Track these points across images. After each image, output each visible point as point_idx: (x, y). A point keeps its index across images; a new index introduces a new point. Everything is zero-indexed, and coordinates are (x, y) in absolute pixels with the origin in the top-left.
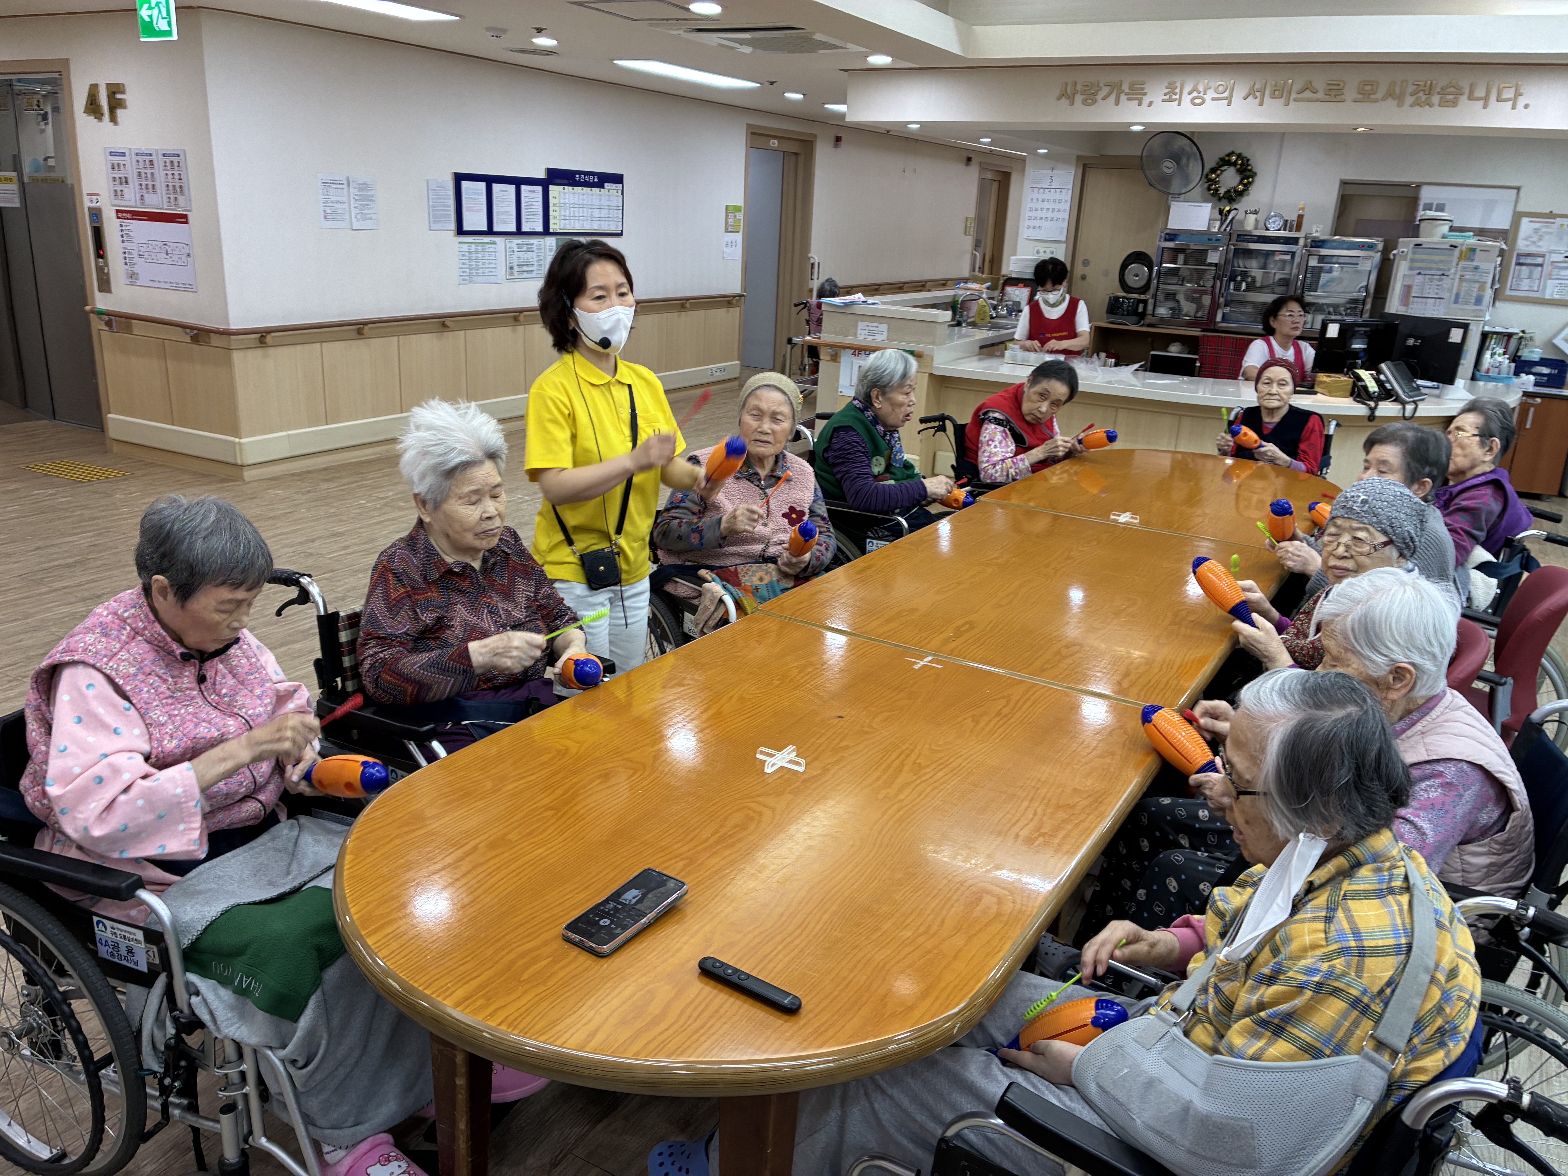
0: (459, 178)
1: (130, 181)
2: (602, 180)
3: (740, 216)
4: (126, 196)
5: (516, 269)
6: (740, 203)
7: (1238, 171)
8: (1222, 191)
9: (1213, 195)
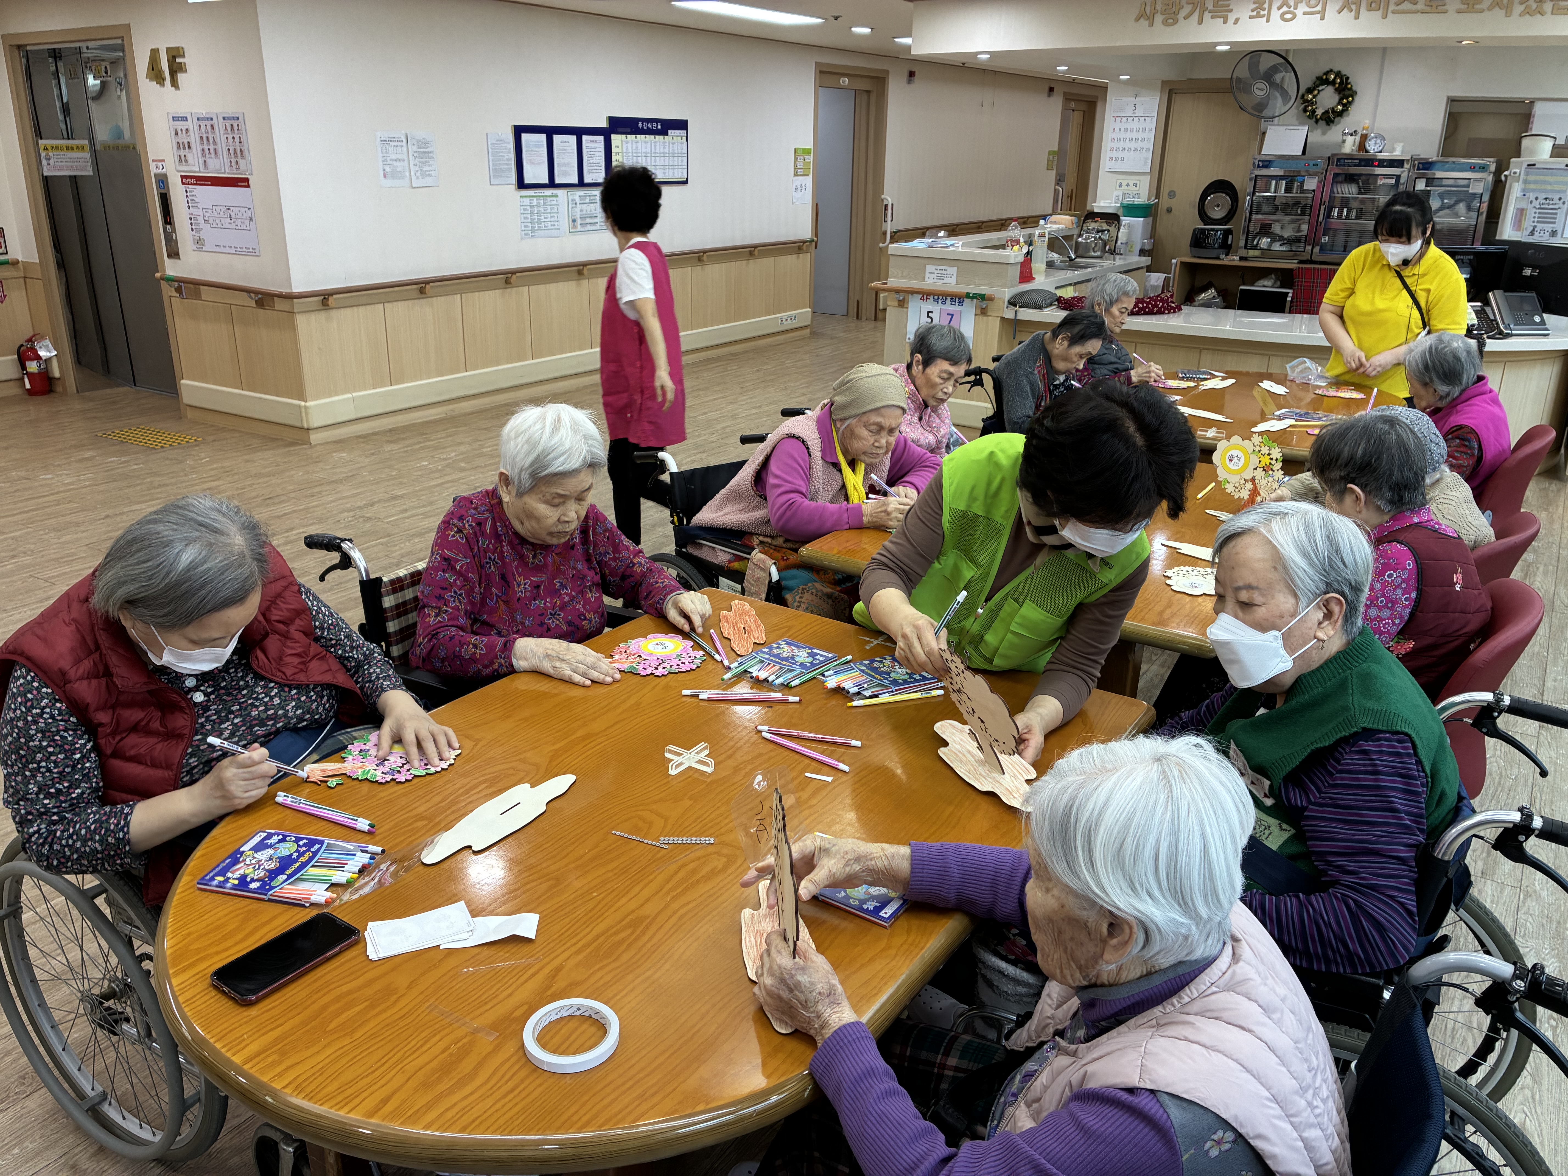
0: (519, 131)
1: (193, 145)
2: (665, 127)
3: (810, 158)
4: (190, 161)
5: (579, 222)
6: (810, 145)
7: (1336, 90)
8: (1319, 112)
9: (1309, 117)
